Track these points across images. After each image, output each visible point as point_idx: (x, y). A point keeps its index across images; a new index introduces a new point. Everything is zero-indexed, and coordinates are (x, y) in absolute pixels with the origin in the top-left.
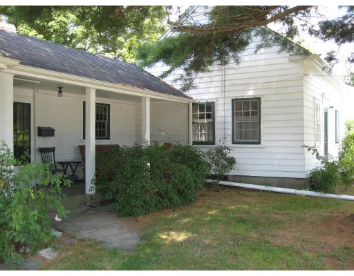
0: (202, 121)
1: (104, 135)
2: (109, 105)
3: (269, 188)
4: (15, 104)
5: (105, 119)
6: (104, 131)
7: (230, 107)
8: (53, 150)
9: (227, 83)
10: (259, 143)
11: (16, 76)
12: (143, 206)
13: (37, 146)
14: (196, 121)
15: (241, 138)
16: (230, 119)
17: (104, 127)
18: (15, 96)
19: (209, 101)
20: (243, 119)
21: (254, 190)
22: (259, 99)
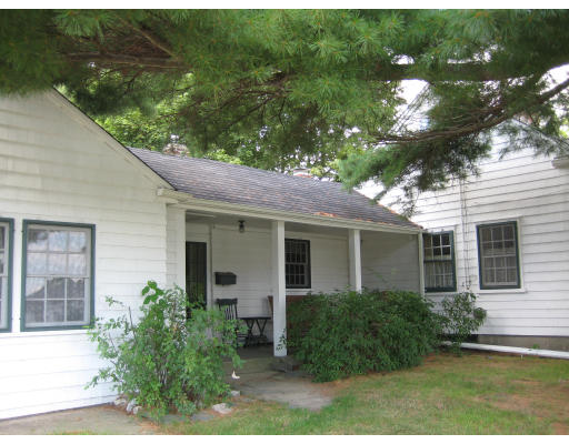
0: (438, 258)
1: (303, 283)
2: (308, 242)
3: (534, 352)
4: (188, 244)
5: (304, 261)
6: (303, 277)
7: (474, 237)
8: (234, 302)
9: (469, 203)
10: (519, 286)
11: (188, 211)
12: (343, 369)
13: (215, 298)
14: (429, 258)
15: (493, 281)
16: (475, 254)
17: (303, 272)
18: (187, 234)
19: (446, 230)
20: (493, 254)
21: (512, 355)
22: (515, 223)
